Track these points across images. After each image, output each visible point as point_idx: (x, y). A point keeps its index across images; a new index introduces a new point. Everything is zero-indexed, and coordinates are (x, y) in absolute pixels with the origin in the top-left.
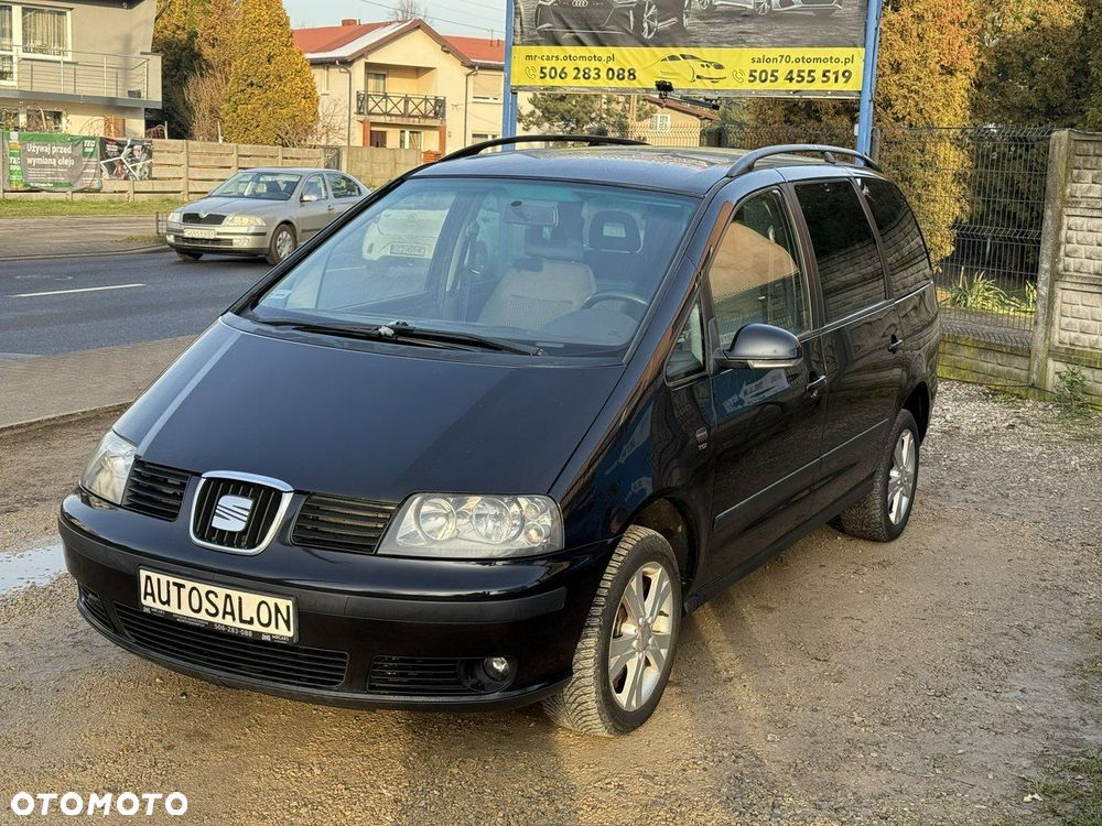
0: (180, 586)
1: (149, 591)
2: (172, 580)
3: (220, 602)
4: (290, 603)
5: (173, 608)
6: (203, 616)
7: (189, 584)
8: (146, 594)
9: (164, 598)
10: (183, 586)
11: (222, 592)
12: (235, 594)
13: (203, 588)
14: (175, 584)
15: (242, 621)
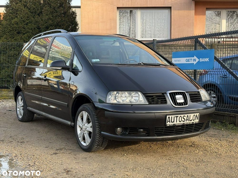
0: (177, 117)
1: (169, 120)
2: (175, 116)
3: (185, 118)
4: (199, 114)
5: (175, 123)
6: (182, 122)
7: (179, 116)
8: (168, 121)
9: (173, 121)
10: (178, 117)
11: (186, 115)
12: (189, 115)
13: (182, 116)
14: (176, 117)
15: (190, 121)
